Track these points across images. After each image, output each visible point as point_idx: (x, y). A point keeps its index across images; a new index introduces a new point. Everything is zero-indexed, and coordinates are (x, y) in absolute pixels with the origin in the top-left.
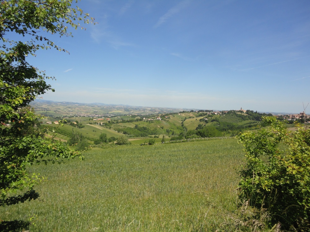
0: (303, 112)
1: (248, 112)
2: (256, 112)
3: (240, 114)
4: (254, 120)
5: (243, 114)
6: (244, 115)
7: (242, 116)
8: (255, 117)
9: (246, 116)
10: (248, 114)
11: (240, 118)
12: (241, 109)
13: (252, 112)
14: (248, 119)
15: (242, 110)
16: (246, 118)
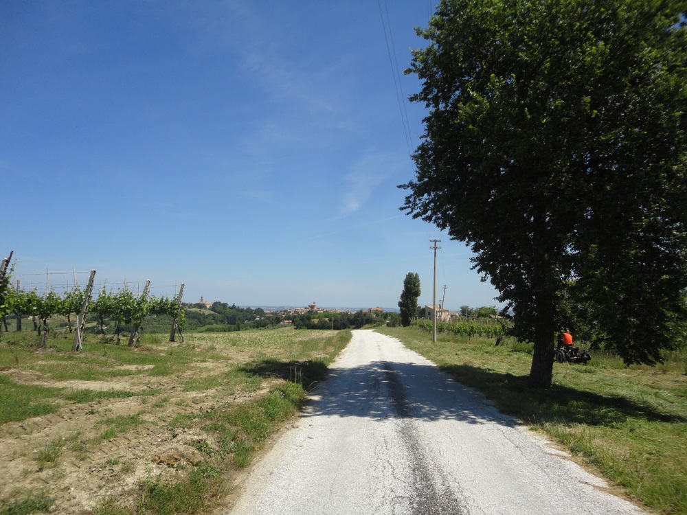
0: (314, 303)
1: (215, 306)
2: (234, 306)
3: (195, 312)
4: (225, 323)
5: (203, 311)
6: (204, 314)
7: (200, 314)
8: (227, 317)
9: (209, 315)
10: (215, 311)
11: (195, 321)
12: (202, 300)
13: (225, 305)
14: (213, 321)
15: (204, 302)
16: (207, 321)
